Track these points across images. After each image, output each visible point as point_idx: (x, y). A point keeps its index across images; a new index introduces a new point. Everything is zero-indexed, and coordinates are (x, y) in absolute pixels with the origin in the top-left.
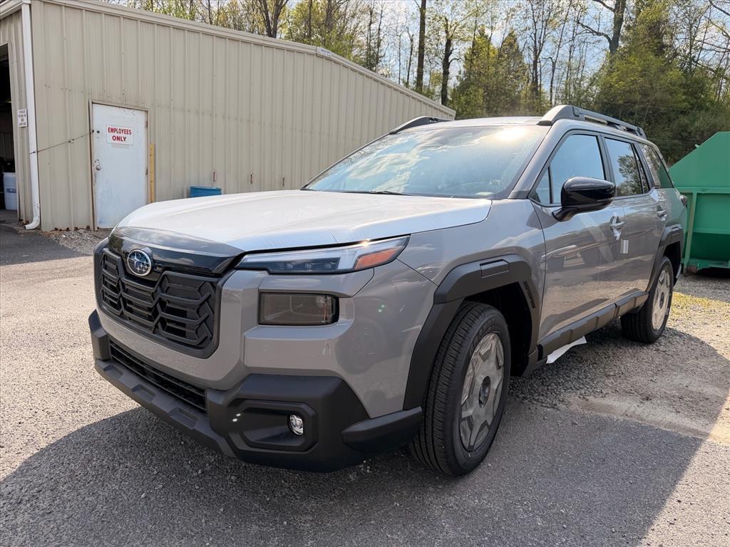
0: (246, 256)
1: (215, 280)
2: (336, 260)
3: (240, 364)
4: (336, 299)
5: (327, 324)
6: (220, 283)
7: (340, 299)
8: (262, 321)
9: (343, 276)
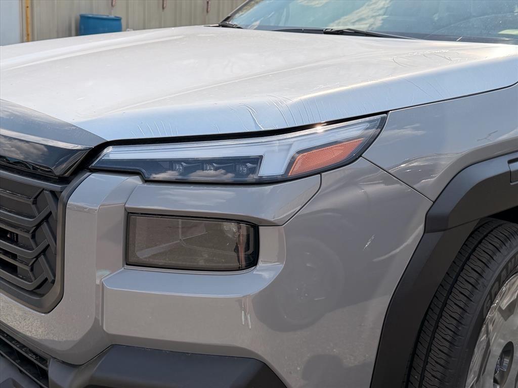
0: (109, 150)
1: (57, 187)
2: (257, 161)
3: (97, 328)
4: (254, 227)
5: (240, 269)
6: (64, 194)
7: (261, 228)
8: (132, 260)
9: (268, 188)
